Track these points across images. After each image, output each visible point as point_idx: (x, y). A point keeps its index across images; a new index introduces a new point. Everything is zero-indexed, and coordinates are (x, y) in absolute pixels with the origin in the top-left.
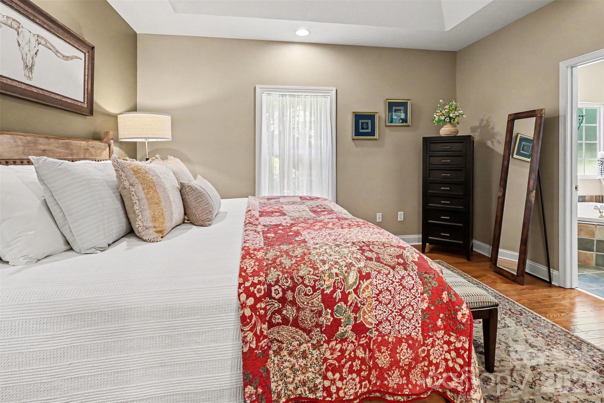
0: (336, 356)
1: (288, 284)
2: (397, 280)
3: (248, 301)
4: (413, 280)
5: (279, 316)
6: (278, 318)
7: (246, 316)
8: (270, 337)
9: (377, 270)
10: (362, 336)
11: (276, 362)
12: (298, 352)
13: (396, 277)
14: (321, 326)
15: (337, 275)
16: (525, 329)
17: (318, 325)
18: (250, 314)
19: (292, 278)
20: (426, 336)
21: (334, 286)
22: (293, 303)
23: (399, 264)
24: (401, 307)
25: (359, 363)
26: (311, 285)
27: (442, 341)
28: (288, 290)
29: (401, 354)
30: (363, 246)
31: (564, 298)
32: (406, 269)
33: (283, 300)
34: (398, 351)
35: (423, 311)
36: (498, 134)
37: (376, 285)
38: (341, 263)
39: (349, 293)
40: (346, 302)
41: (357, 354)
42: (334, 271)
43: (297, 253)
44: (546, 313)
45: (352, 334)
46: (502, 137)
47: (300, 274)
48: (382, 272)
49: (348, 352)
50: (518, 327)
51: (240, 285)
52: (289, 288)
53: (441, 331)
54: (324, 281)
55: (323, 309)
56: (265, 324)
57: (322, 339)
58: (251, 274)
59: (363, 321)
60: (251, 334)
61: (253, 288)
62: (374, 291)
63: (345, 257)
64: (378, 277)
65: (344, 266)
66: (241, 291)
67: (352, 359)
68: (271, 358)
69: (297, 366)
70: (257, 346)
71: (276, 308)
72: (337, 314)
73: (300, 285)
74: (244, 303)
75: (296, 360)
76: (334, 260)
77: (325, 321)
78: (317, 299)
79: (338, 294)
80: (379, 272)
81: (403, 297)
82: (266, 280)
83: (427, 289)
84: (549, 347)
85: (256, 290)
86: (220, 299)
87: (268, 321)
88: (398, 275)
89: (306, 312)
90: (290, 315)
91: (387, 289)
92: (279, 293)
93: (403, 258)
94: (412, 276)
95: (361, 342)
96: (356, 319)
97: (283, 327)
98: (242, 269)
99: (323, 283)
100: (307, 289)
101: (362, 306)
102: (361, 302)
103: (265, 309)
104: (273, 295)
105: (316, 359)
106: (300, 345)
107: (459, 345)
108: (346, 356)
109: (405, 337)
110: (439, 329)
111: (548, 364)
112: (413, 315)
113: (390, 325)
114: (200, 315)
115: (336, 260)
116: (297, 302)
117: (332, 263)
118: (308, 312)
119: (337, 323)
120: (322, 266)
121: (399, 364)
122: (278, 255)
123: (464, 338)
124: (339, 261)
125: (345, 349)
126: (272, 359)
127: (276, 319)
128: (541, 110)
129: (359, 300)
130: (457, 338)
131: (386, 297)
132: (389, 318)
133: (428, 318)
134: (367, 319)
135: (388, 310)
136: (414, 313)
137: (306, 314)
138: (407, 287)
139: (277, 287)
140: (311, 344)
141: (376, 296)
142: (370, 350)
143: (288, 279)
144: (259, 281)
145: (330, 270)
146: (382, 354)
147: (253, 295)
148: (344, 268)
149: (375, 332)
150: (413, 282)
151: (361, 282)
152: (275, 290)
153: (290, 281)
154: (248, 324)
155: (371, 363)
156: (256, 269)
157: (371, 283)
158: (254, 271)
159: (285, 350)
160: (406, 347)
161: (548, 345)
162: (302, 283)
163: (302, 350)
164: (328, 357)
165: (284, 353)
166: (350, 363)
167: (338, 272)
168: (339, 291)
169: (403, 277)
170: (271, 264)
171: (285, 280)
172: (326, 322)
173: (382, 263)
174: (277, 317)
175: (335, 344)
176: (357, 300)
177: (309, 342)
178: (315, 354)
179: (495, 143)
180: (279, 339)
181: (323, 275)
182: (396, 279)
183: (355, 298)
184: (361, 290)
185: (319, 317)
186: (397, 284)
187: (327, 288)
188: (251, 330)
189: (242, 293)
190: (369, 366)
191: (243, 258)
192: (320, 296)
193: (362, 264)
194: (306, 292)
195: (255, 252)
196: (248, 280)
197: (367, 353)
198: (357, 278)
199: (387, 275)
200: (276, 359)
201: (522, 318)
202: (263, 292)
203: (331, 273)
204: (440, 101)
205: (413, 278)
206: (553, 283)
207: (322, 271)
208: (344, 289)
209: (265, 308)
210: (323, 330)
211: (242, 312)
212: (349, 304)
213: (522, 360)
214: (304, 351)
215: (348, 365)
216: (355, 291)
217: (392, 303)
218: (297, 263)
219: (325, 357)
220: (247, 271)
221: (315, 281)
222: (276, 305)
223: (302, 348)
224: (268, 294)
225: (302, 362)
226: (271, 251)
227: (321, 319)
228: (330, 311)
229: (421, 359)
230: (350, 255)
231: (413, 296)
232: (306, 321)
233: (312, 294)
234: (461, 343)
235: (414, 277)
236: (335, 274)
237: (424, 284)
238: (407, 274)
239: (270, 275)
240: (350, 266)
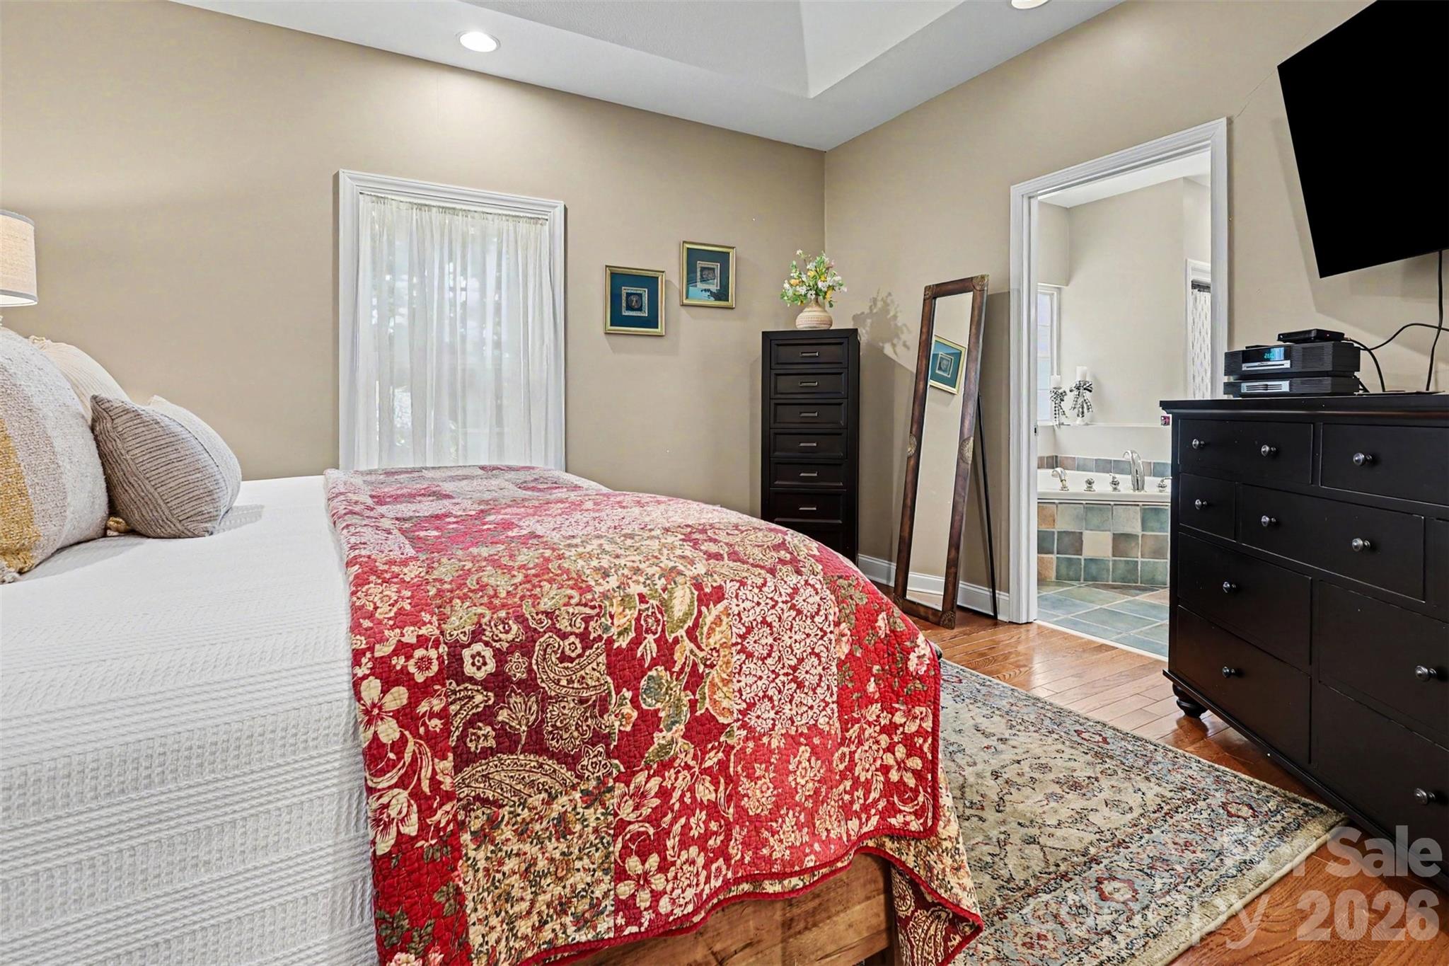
0: (650, 810)
1: (510, 637)
2: (784, 599)
3: (388, 697)
4: (817, 593)
5: (489, 729)
6: (486, 735)
7: (384, 745)
8: (462, 796)
9: (737, 578)
10: (710, 746)
11: (482, 864)
12: (545, 823)
13: (782, 590)
14: (606, 738)
15: (642, 598)
16: (971, 706)
17: (599, 737)
18: (397, 735)
19: (521, 619)
20: (847, 722)
21: (638, 628)
22: (529, 685)
23: (781, 561)
24: (796, 661)
25: (704, 817)
26: (577, 631)
27: (878, 728)
28: (510, 651)
29: (798, 773)
30: (691, 533)
31: (1018, 642)
32: (799, 572)
33: (499, 683)
34: (791, 767)
35: (840, 664)
36: (904, 328)
37: (739, 614)
38: (650, 571)
39: (676, 641)
40: (669, 664)
41: (697, 795)
42: (635, 589)
43: (521, 559)
44: (998, 672)
45: (686, 747)
46: (912, 336)
47: (542, 607)
48: (749, 582)
49: (676, 795)
50: (959, 706)
51: (357, 656)
52: (513, 646)
53: (874, 706)
54: (612, 617)
55: (610, 693)
56: (446, 759)
57: (611, 774)
58: (391, 622)
59: (710, 708)
60: (403, 795)
61: (402, 660)
62: (734, 629)
63: (656, 557)
64: (741, 594)
65: (657, 576)
66: (360, 672)
67: (688, 811)
68: (466, 854)
69: (542, 864)
70: (423, 827)
71: (477, 706)
72: (649, 700)
73: (547, 635)
74: (374, 705)
75: (539, 846)
76: (629, 564)
77: (617, 724)
78: (595, 669)
79: (649, 647)
80: (743, 583)
81: (797, 637)
82: (442, 633)
83: (848, 612)
84: (1014, 731)
85: (412, 662)
86: (288, 706)
87: (454, 749)
88: (785, 586)
89: (564, 707)
90: (520, 724)
91: (764, 622)
92: (485, 664)
93: (787, 550)
94: (813, 586)
95: (708, 764)
96: (693, 704)
97: (500, 760)
98: (357, 612)
99: (609, 623)
100: (567, 642)
101: (707, 671)
102: (704, 660)
103: (443, 714)
104: (469, 669)
105: (596, 830)
106: (552, 798)
107: (912, 728)
108: (673, 804)
109: (806, 731)
110: (871, 701)
111: (1018, 762)
112: (821, 676)
113: (773, 708)
114: (213, 771)
115: (635, 565)
116: (539, 681)
117: (626, 572)
118: (572, 705)
119: (649, 721)
120: (601, 581)
121: (793, 798)
122: (466, 568)
123: (923, 709)
124: (642, 566)
125: (669, 786)
126: (469, 859)
127: (479, 737)
128: (983, 277)
129: (701, 654)
130: (908, 714)
131: (759, 642)
132: (770, 693)
133: (851, 679)
134: (720, 702)
135: (766, 671)
136: (822, 672)
137: (566, 712)
138: (805, 612)
139: (478, 647)
140: (582, 791)
141: (739, 641)
142: (729, 780)
143: (511, 622)
144: (418, 637)
145: (625, 589)
146: (756, 784)
147: (403, 678)
148: (657, 581)
149: (739, 732)
150: (817, 598)
151: (704, 609)
152: (473, 657)
153: (515, 627)
154: (392, 765)
155: (731, 810)
156: (408, 607)
157: (727, 612)
158: (401, 612)
159: (506, 825)
160: (808, 755)
161: (1012, 727)
162: (553, 629)
163: (555, 815)
164: (628, 819)
165: (503, 833)
166: (683, 820)
167: (645, 591)
168: (650, 638)
169: (796, 590)
170: (452, 591)
171: (501, 627)
172: (621, 725)
173: (744, 562)
174: (480, 733)
175: (644, 780)
176: (695, 655)
177: (574, 787)
178: (592, 819)
179: (900, 349)
180: (490, 794)
181: (607, 603)
182: (781, 594)
183: (692, 651)
184: (705, 629)
185: (602, 716)
186: (785, 606)
187: (620, 634)
188: (402, 783)
189: (365, 677)
190: (726, 820)
191: (359, 582)
192: (602, 659)
193: (701, 568)
194: (563, 652)
195: (395, 569)
196: (383, 640)
197: (722, 788)
198: (692, 602)
199: (760, 588)
200: (481, 855)
201: (962, 687)
202: (435, 667)
203: (628, 595)
204: (798, 252)
205: (816, 590)
206: (1000, 617)
207: (603, 593)
208: (663, 631)
209: (445, 709)
210: (612, 747)
211: (370, 734)
212: (676, 669)
213: (975, 764)
214: (562, 817)
215: (677, 828)
216: (691, 634)
217: (775, 655)
218: (529, 582)
219: (621, 819)
220: (377, 615)
221: (587, 620)
222: (479, 698)
223: (557, 808)
224: (453, 669)
225: (555, 848)
226: (444, 560)
227: (610, 719)
228: (628, 695)
229: (838, 777)
230: (665, 551)
231: (819, 632)
232: (567, 730)
233: (580, 656)
234: (918, 721)
235: (818, 586)
236: (637, 598)
237: (839, 601)
238: (803, 583)
239: (453, 618)
240: (671, 574)
